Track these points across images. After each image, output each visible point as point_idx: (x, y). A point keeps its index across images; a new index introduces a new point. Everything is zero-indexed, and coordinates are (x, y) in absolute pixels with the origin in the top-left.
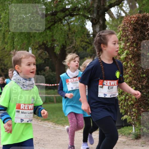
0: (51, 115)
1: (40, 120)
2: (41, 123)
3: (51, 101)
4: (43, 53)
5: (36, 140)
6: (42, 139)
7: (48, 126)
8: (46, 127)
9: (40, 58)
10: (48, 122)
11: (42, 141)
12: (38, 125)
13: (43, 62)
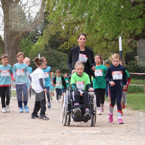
0: (142, 105)
1: (130, 109)
2: (131, 112)
3: (141, 90)
4: (132, 43)
5: (127, 129)
6: (133, 128)
7: (138, 115)
8: (136, 116)
9: (129, 47)
10: (139, 111)
11: (133, 130)
12: (129, 114)
13: (133, 51)
